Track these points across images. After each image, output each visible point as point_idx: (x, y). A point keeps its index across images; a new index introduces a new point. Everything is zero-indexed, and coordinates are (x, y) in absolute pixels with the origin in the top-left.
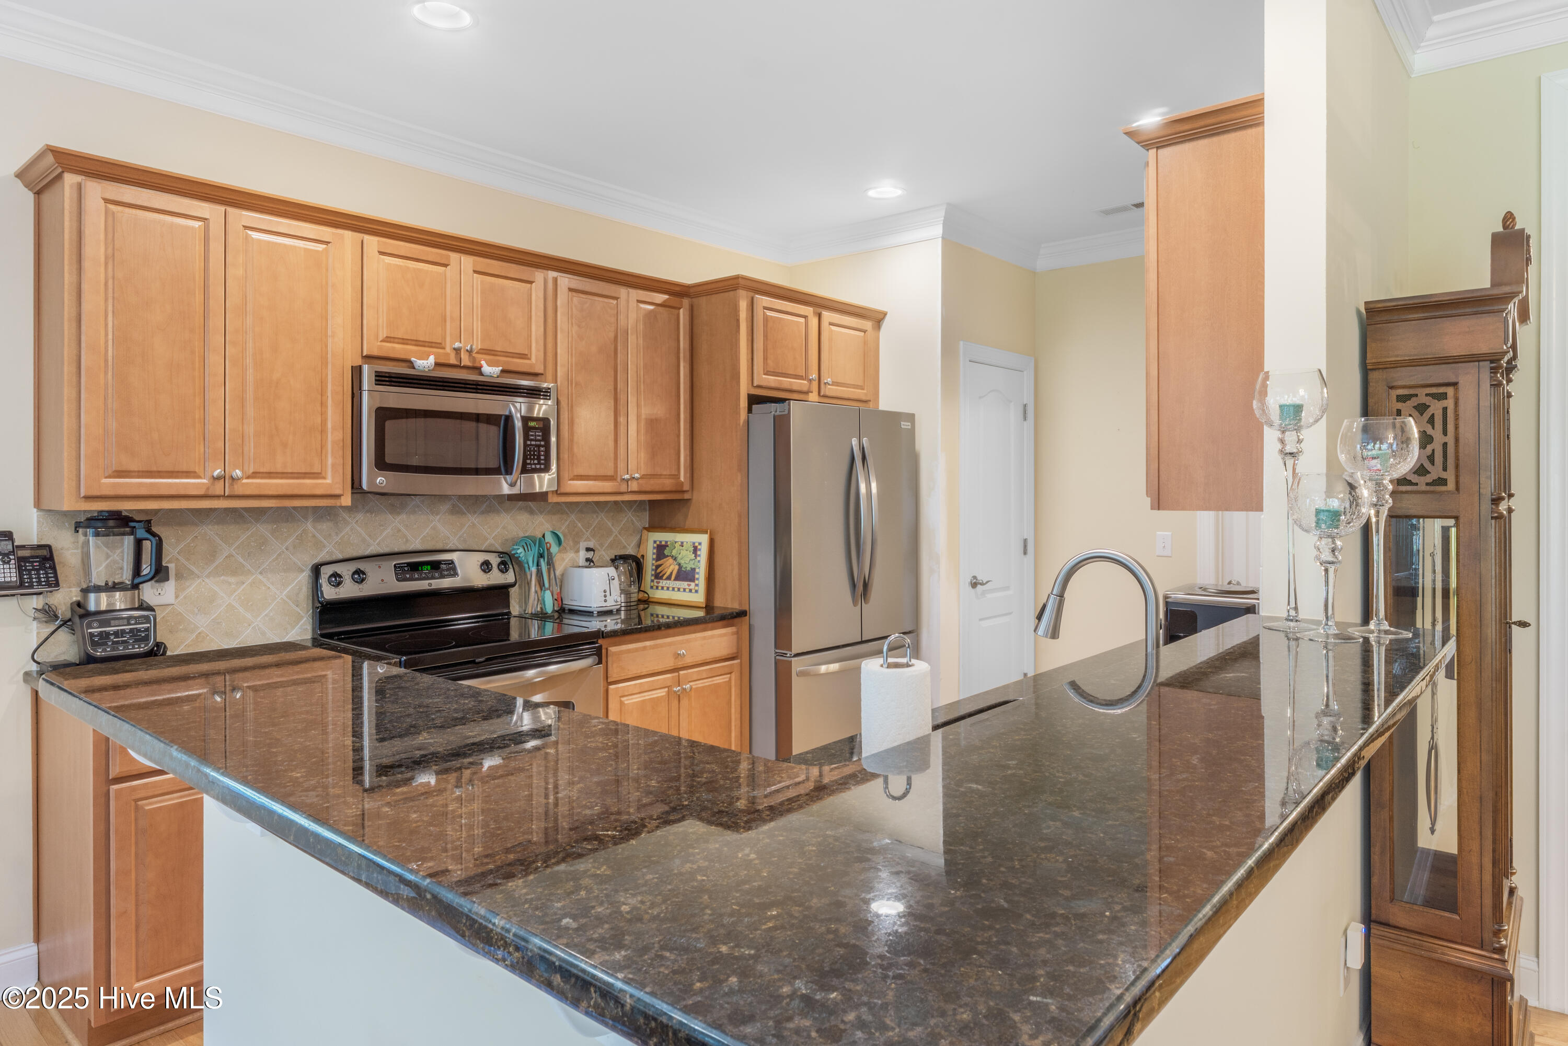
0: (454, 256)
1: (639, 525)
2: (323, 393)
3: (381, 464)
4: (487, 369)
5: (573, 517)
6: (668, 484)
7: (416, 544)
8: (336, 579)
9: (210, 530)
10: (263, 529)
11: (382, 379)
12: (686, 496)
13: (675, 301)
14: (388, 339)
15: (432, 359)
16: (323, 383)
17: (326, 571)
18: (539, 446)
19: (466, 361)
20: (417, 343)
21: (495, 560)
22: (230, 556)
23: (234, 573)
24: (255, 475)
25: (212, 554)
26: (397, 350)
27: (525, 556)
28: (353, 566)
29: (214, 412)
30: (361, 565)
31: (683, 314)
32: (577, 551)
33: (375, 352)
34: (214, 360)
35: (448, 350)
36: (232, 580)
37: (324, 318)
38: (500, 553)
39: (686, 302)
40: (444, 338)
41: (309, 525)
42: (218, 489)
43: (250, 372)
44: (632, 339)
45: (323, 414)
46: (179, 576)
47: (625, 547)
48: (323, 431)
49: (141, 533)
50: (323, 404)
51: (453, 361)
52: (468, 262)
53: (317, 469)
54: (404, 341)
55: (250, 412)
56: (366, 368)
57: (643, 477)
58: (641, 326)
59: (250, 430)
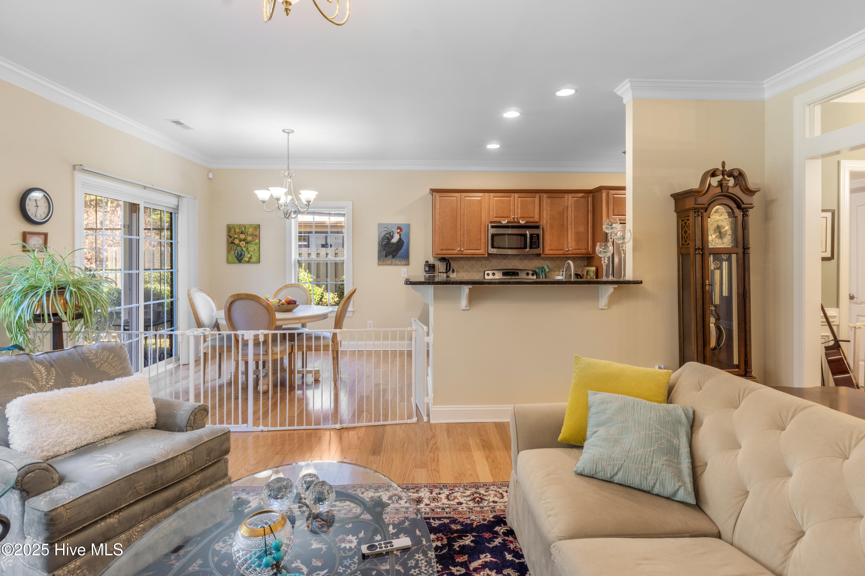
0: (513, 194)
1: (583, 265)
2: (481, 231)
3: (493, 247)
4: (521, 222)
5: (558, 262)
6: (584, 251)
7: (510, 267)
8: (488, 274)
9: (462, 262)
10: (473, 262)
11: (493, 227)
12: (592, 256)
13: (586, 195)
14: (496, 217)
15: (506, 221)
16: (481, 229)
17: (486, 272)
18: (536, 241)
19: (516, 220)
20: (503, 217)
21: (531, 272)
22: (467, 268)
23: (467, 272)
24: (466, 250)
25: (463, 268)
26: (498, 219)
27: (539, 271)
28: (492, 272)
29: (458, 237)
30: (495, 272)
31: (590, 199)
32: (560, 272)
33: (493, 221)
34: (458, 226)
35: (511, 218)
36: (467, 273)
37: (481, 214)
38: (533, 271)
39: (591, 195)
40: (510, 216)
41: (484, 262)
42: (459, 253)
43: (465, 228)
44: (570, 209)
45: (481, 236)
46: (457, 272)
47: (577, 271)
48: (481, 240)
49: (447, 262)
50: (481, 234)
51: (512, 221)
52: (516, 195)
53: (479, 248)
54: (500, 217)
55: (465, 236)
56: (489, 224)
57: (574, 250)
58: (573, 205)
59: (465, 240)
